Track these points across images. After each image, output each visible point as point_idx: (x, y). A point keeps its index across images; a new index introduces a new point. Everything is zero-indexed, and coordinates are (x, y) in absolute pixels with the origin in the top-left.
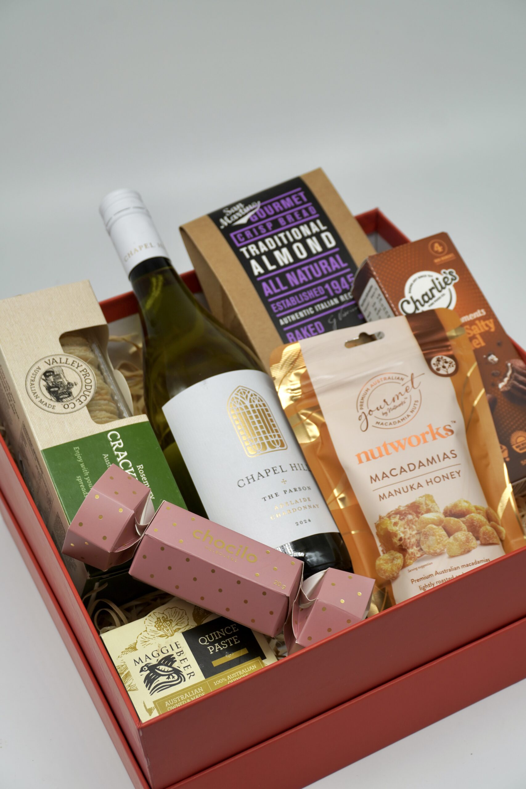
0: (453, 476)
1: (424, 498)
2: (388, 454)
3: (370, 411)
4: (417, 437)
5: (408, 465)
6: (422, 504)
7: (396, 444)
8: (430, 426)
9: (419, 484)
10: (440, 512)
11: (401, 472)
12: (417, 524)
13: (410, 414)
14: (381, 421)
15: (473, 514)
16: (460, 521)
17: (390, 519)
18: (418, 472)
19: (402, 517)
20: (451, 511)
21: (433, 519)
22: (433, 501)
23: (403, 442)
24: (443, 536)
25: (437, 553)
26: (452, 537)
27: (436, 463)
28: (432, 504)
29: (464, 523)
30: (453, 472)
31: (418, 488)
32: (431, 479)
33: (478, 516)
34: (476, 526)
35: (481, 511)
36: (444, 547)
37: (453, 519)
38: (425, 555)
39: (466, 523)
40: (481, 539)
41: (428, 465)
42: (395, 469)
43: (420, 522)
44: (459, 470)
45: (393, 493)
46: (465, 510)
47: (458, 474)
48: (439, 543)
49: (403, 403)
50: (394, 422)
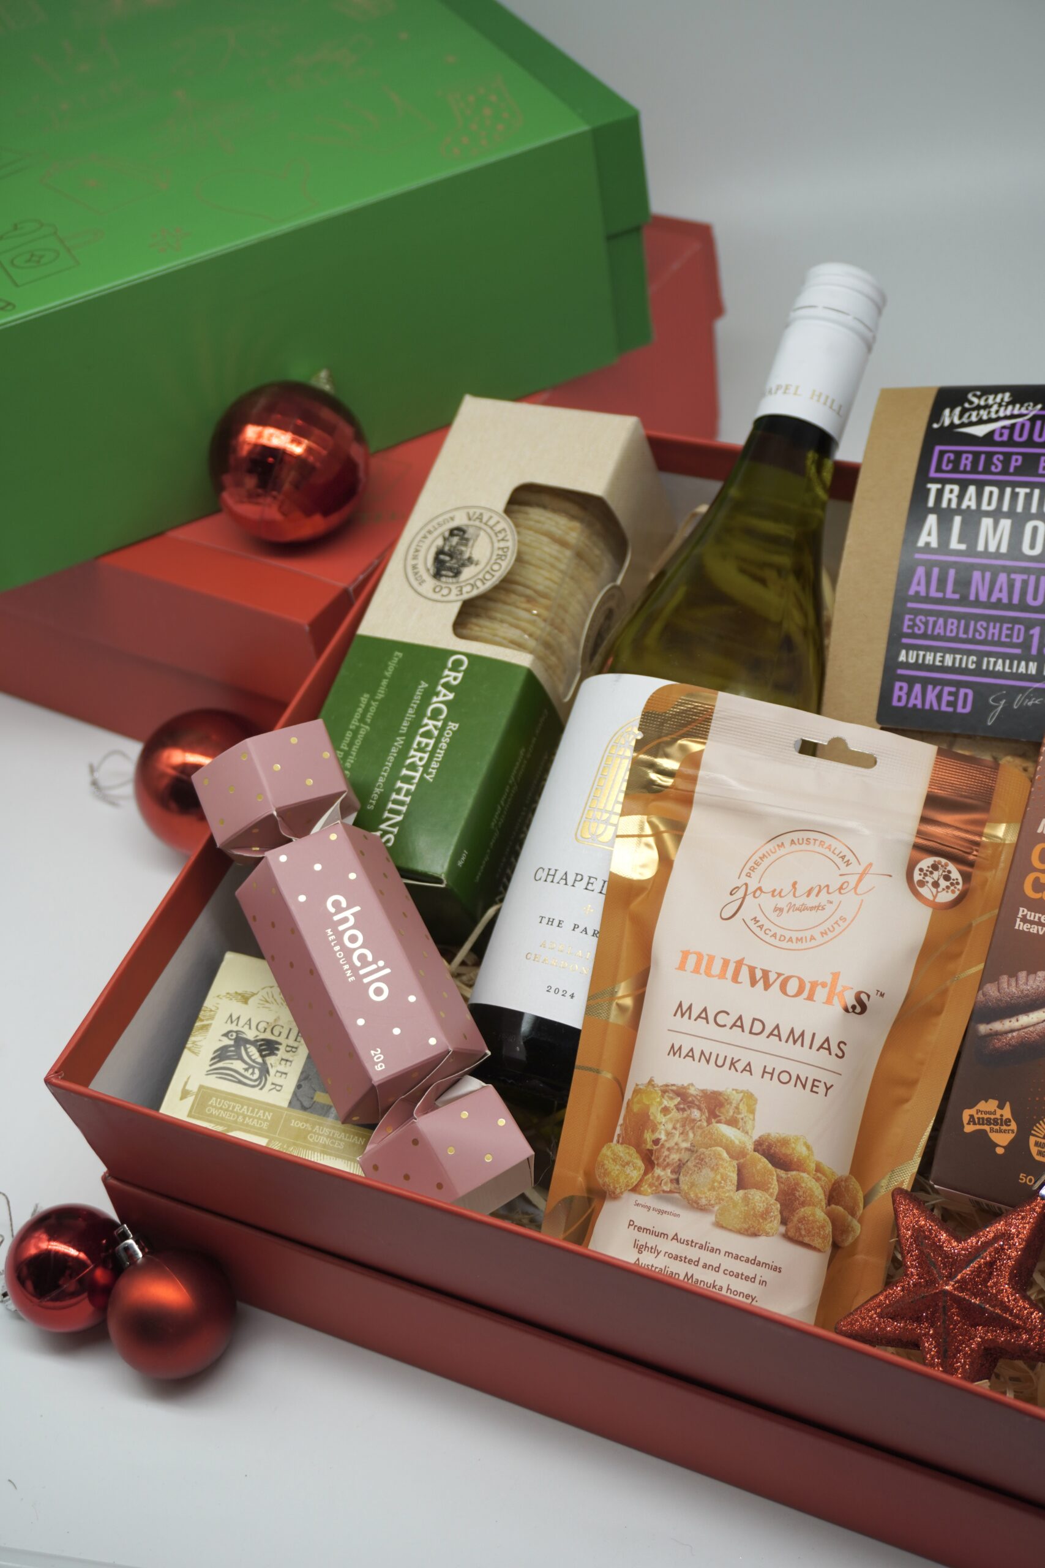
0: (815, 1089)
1: (742, 1094)
2: (735, 979)
3: (760, 889)
4: (802, 982)
5: (754, 1019)
6: (731, 1103)
7: (759, 974)
8: (836, 978)
9: (749, 1064)
10: (751, 1137)
11: (734, 1025)
12: (700, 1132)
13: (818, 936)
14: (762, 920)
15: (805, 1175)
16: (775, 1173)
17: (663, 1096)
18: (761, 1042)
19: (682, 1106)
20: (770, 1146)
21: (732, 1142)
22: (752, 1111)
23: (772, 977)
24: (728, 1181)
25: (698, 1204)
26: (741, 1192)
27: (802, 1045)
28: (746, 1114)
29: (778, 1181)
30: (820, 1081)
31: (742, 1072)
32: (774, 1069)
33: (813, 1184)
34: (796, 1199)
35: (823, 1178)
36: (717, 1201)
37: (764, 1163)
38: (677, 1195)
39: (782, 1183)
40: (790, 1225)
41: (787, 1041)
42: (728, 1014)
43: (706, 1132)
44: (832, 1086)
45: (697, 1055)
46: (795, 1160)
47: (825, 1090)
48: (713, 1189)
49: (820, 908)
50: (781, 936)
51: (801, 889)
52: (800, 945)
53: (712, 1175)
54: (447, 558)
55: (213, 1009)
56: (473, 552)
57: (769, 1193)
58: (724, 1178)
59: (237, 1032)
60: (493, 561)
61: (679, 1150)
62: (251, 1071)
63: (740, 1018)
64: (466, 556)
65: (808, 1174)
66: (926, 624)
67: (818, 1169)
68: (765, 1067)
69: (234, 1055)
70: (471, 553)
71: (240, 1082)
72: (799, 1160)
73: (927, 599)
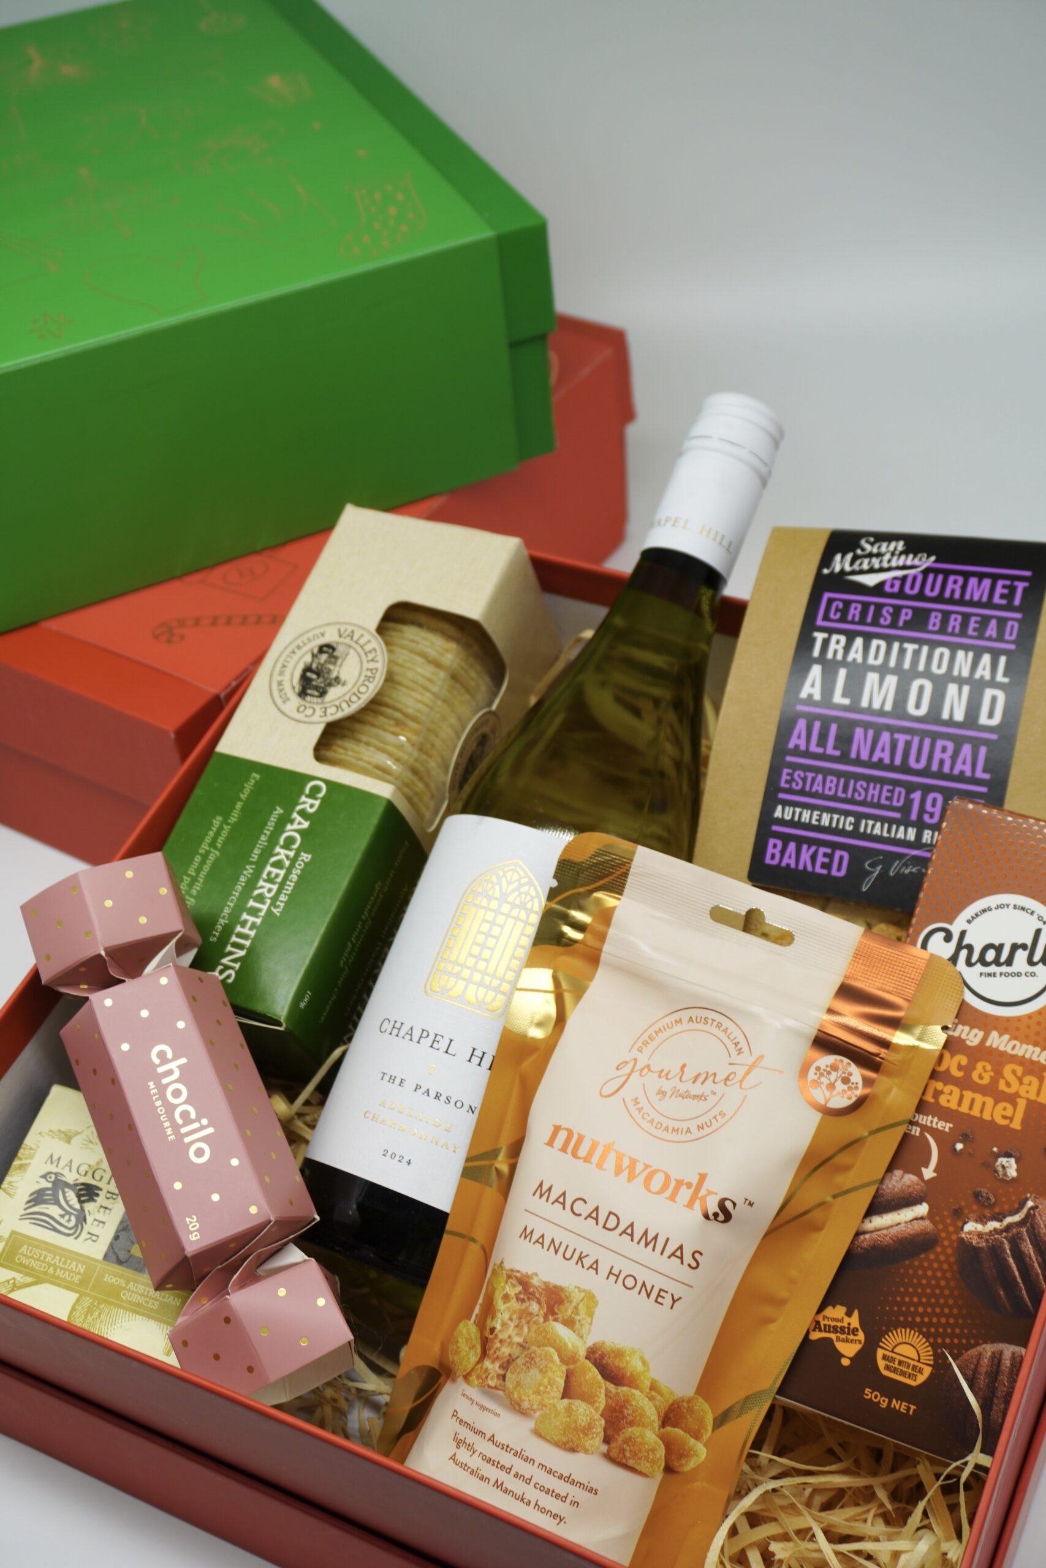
0: (660, 1300)
1: (583, 1294)
3: (648, 1066)
4: (667, 1178)
5: (610, 1213)
6: (570, 1302)
8: (703, 1177)
9: (597, 1262)
10: (585, 1342)
11: (589, 1216)
12: (535, 1327)
13: (694, 1129)
14: (643, 1102)
15: (637, 1392)
16: (603, 1385)
17: (507, 1282)
18: (613, 1239)
19: (522, 1296)
20: (603, 1356)
21: (565, 1345)
22: (591, 1314)
23: (639, 1167)
24: (554, 1386)
25: (520, 1406)
26: (566, 1401)
27: (654, 1250)
28: (584, 1317)
29: (606, 1395)
30: (667, 1292)
31: (588, 1269)
32: (620, 1271)
33: (645, 1403)
34: (624, 1417)
35: (659, 1398)
36: (540, 1407)
37: (593, 1373)
38: (501, 1393)
39: (610, 1398)
40: (613, 1445)
42: (585, 1202)
43: (541, 1329)
44: (680, 1298)
45: (547, 1243)
46: (628, 1374)
47: (671, 1302)
48: (538, 1392)
49: (703, 1098)
50: (659, 1123)
51: (689, 1074)
52: (674, 1137)
53: (539, 1376)
54: (314, 676)
55: (34, 1147)
56: (341, 672)
57: (595, 1407)
58: (551, 1383)
59: (56, 1174)
60: (360, 682)
61: (511, 1344)
62: (67, 1217)
63: (597, 1209)
64: (334, 675)
65: (641, 1391)
66: (804, 780)
67: (653, 1387)
68: (612, 1267)
69: (50, 1200)
70: (339, 672)
71: (55, 1230)
72: (632, 1375)
73: (807, 754)
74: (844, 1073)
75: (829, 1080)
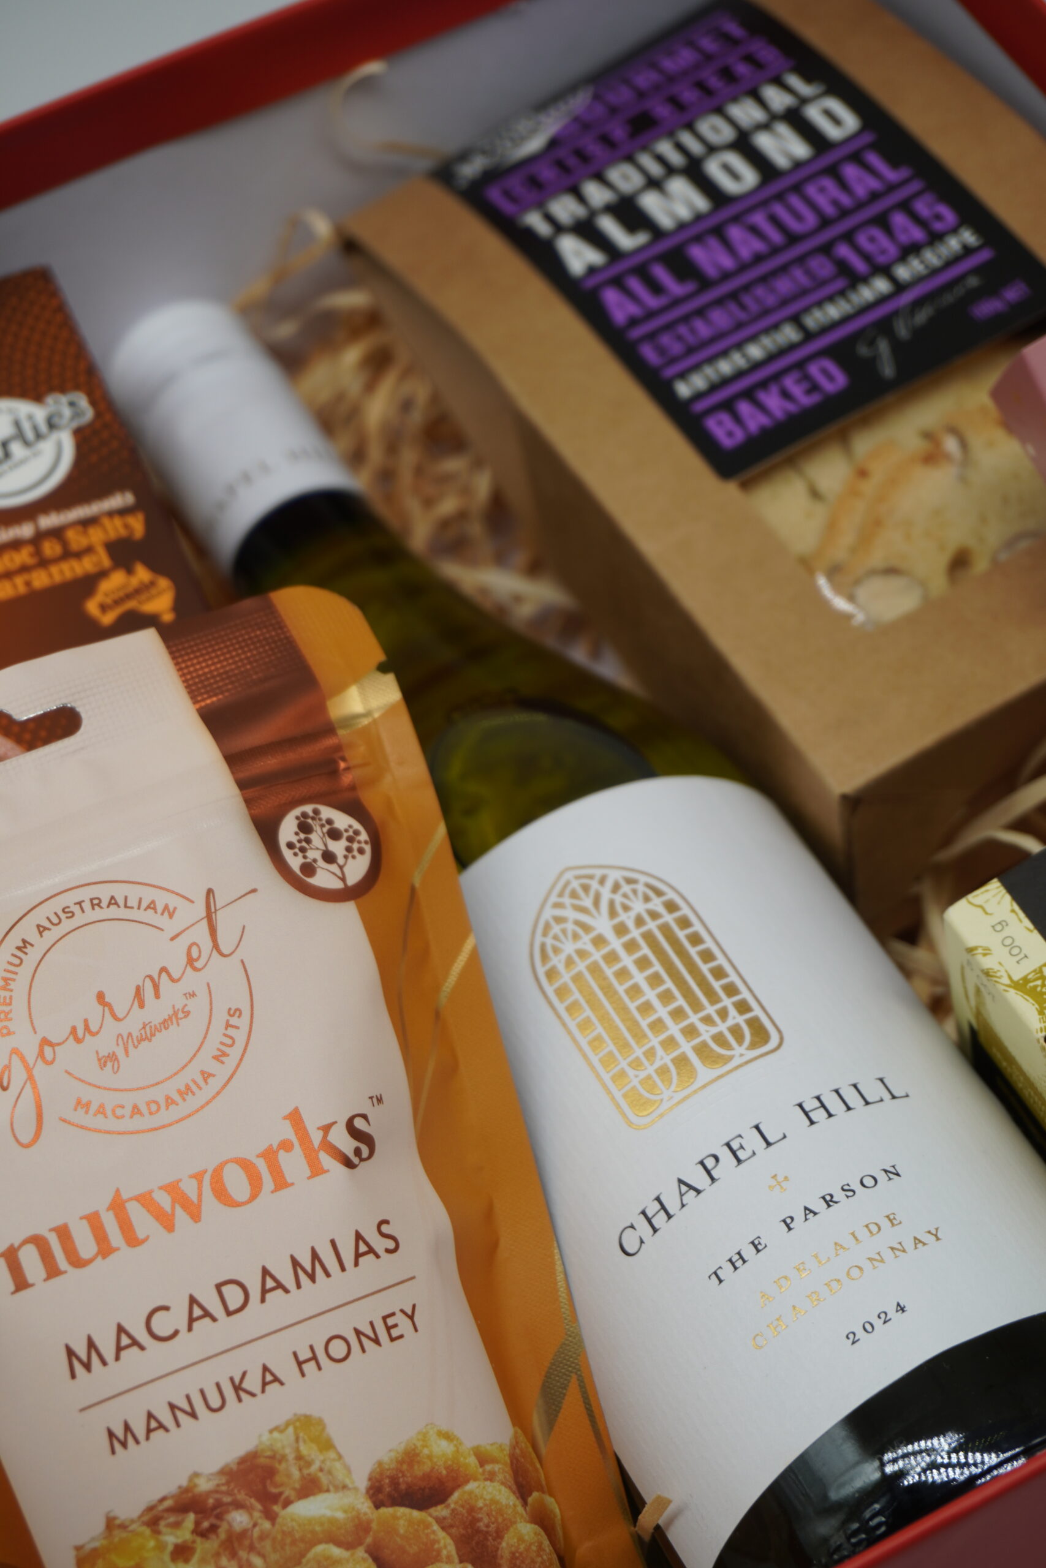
0: (395, 1333)
1: (291, 1430)
2: (133, 1240)
3: (45, 1042)
4: (245, 1165)
5: (219, 1287)
6: (283, 1458)
7: (164, 1200)
8: (295, 1118)
9: (265, 1369)
10: (356, 1489)
11: (192, 1320)
12: (267, 1545)
13: (213, 1067)
14: (96, 1098)
15: (471, 1486)
16: (430, 1519)
17: (157, 1532)
18: (258, 1317)
19: (206, 1524)
20: (394, 1481)
21: (332, 1521)
22: (327, 1445)
23: (190, 1188)
27: (328, 1275)
28: (321, 1458)
29: (443, 1528)
30: (393, 1314)
31: (263, 1391)
32: (312, 1348)
33: (490, 1489)
35: (497, 1467)
39: (451, 1526)
41: (299, 1286)
42: (167, 1308)
43: (279, 1537)
44: (414, 1306)
45: (166, 1417)
46: (444, 1472)
47: (409, 1322)
49: (181, 1015)
50: (148, 1104)
51: (121, 1000)
52: (193, 1102)
57: (445, 1560)
63: (193, 1301)
65: (475, 1479)
68: (295, 1354)
74: (322, 826)
75: (318, 849)
